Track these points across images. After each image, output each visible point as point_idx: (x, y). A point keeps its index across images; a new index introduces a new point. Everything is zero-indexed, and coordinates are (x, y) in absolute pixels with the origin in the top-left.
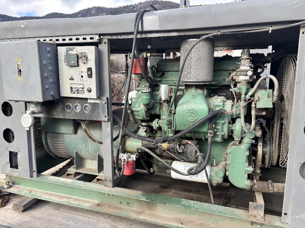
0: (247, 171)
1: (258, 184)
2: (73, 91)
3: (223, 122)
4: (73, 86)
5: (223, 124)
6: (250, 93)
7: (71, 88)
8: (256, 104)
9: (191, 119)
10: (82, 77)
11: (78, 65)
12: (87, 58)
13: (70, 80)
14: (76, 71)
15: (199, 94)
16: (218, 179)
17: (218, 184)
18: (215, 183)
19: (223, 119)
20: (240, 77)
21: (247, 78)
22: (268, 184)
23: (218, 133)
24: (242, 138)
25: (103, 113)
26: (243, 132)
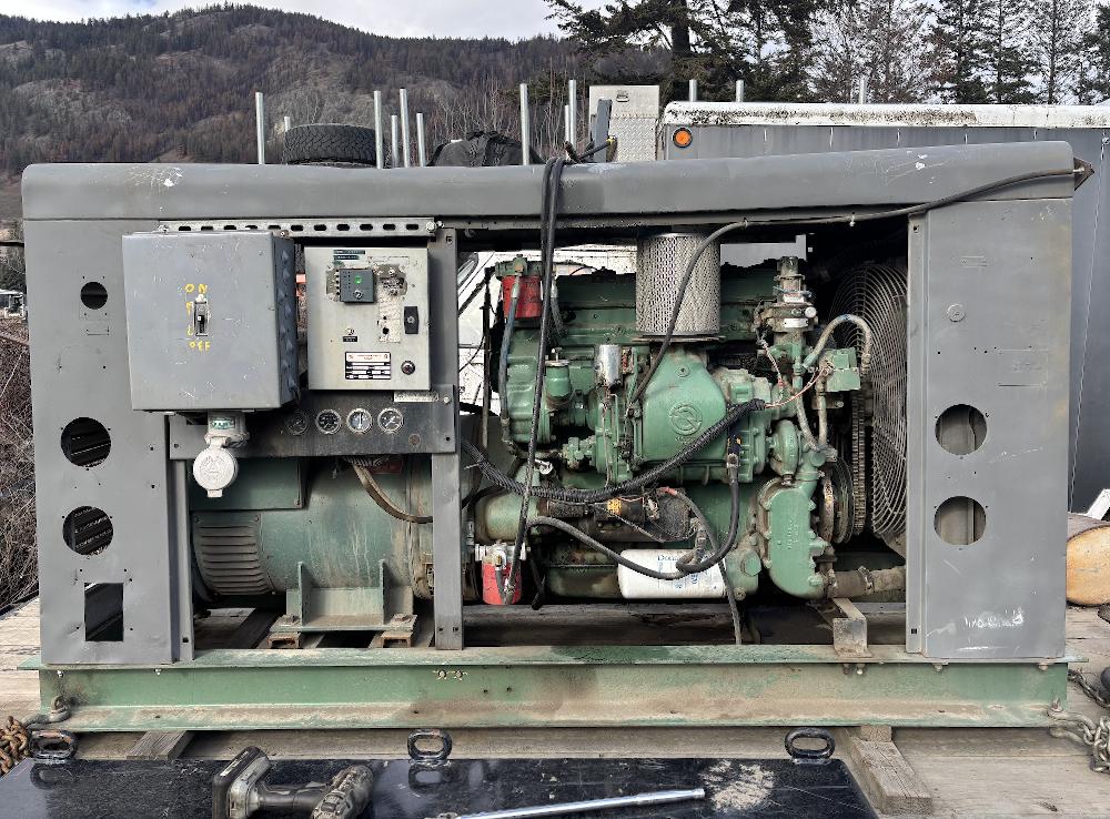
0: (813, 549)
1: (838, 580)
2: (354, 372)
3: (755, 430)
4: (354, 358)
5: (756, 436)
6: (811, 358)
7: (348, 364)
8: (824, 383)
9: (686, 429)
10: (386, 331)
11: (374, 301)
12: (402, 280)
13: (345, 340)
14: (365, 316)
15: (697, 366)
16: (748, 582)
17: (747, 593)
18: (740, 591)
19: (755, 426)
20: (786, 320)
21: (802, 323)
22: (861, 576)
23: (747, 460)
24: (798, 468)
25: (441, 429)
26: (801, 453)
